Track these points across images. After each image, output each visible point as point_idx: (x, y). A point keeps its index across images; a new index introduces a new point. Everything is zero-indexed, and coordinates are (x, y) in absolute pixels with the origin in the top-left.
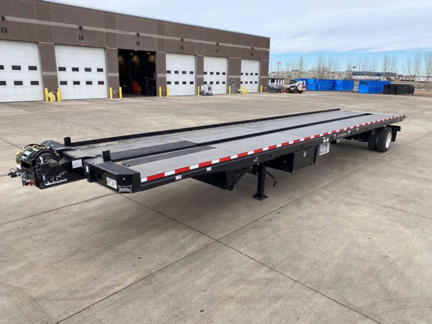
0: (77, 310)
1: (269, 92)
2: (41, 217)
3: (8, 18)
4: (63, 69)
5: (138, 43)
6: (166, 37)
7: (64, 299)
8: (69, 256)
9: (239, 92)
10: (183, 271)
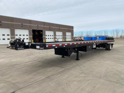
0: (27, 85)
2: (13, 66)
3: (2, 22)
4: (17, 35)
5: (38, 28)
6: (45, 26)
7: (23, 83)
8: (23, 74)
10: (59, 75)
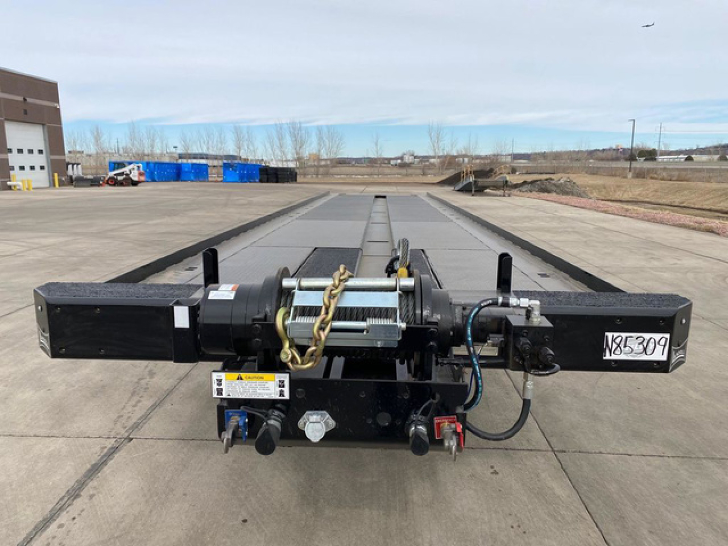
1: (75, 186)
9: (10, 188)
